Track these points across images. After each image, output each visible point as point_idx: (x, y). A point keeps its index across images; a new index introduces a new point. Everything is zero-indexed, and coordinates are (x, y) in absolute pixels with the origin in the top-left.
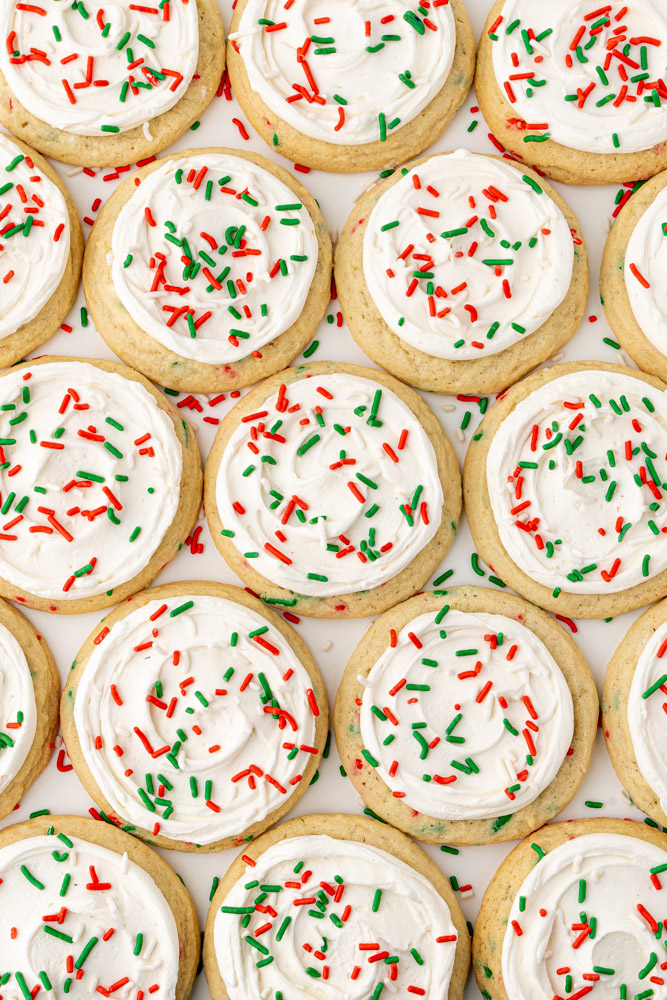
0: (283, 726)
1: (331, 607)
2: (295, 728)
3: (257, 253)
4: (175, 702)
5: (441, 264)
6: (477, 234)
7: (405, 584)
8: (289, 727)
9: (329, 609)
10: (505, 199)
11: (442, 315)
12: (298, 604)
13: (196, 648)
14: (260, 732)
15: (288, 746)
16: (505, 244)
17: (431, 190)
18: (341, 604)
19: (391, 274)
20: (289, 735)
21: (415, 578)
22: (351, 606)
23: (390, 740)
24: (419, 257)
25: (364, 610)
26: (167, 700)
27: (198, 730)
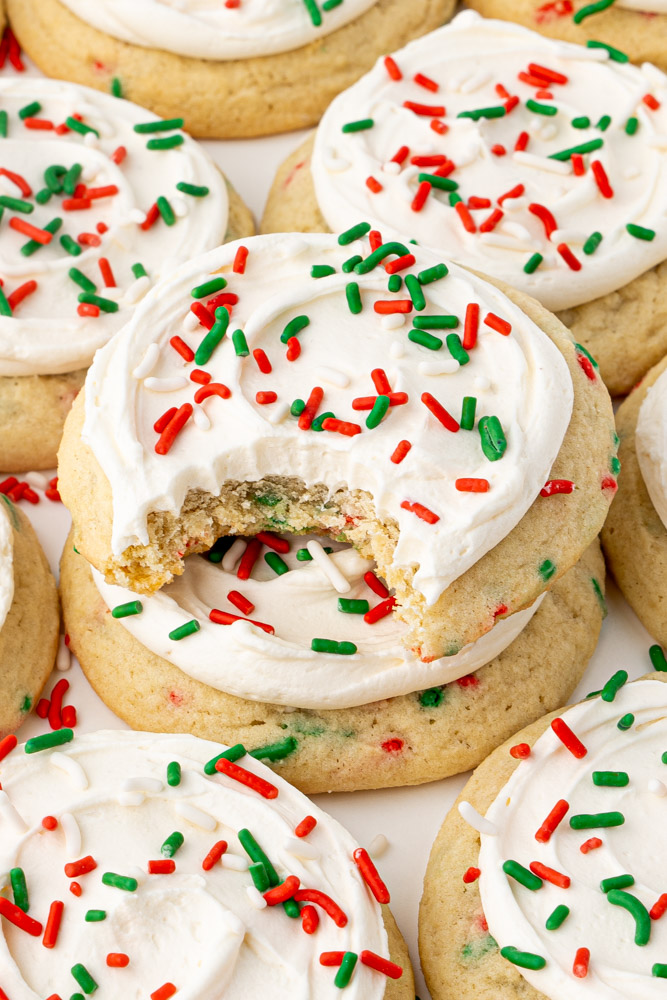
0: (313, 926)
1: (372, 744)
2: (342, 920)
3: (111, 191)
4: (58, 910)
5: (469, 164)
6: (523, 121)
7: (521, 687)
8: (328, 923)
9: (368, 749)
10: (562, 80)
11: (489, 227)
12: (299, 747)
13: (92, 808)
14: (262, 942)
15: (331, 960)
16: (581, 124)
17: (422, 81)
18: (393, 736)
19: (375, 186)
20: (330, 938)
21: (541, 673)
22: (414, 738)
23: (560, 918)
24: (422, 162)
25: (444, 747)
26: (40, 913)
27: (119, 961)
